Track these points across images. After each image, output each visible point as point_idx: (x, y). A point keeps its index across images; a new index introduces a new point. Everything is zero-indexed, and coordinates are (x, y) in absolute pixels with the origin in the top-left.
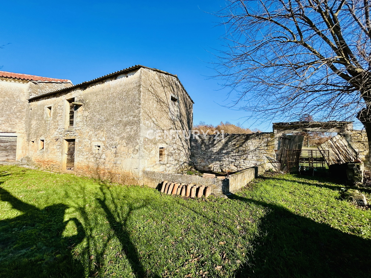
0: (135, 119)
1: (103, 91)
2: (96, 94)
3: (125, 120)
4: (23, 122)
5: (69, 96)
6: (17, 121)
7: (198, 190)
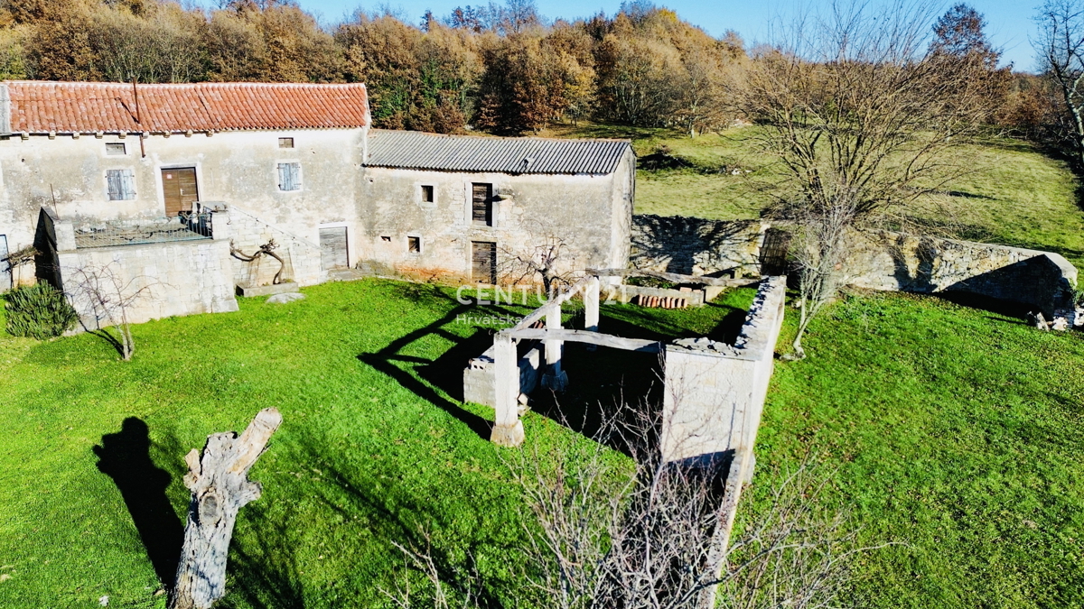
0: (604, 229)
1: (550, 185)
2: (539, 187)
3: (588, 228)
4: (352, 201)
5: (479, 178)
6: (344, 199)
7: (677, 301)
